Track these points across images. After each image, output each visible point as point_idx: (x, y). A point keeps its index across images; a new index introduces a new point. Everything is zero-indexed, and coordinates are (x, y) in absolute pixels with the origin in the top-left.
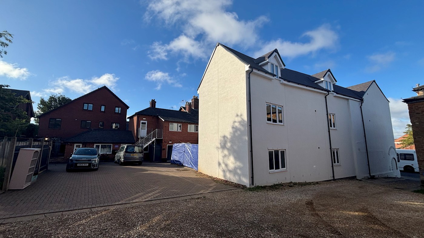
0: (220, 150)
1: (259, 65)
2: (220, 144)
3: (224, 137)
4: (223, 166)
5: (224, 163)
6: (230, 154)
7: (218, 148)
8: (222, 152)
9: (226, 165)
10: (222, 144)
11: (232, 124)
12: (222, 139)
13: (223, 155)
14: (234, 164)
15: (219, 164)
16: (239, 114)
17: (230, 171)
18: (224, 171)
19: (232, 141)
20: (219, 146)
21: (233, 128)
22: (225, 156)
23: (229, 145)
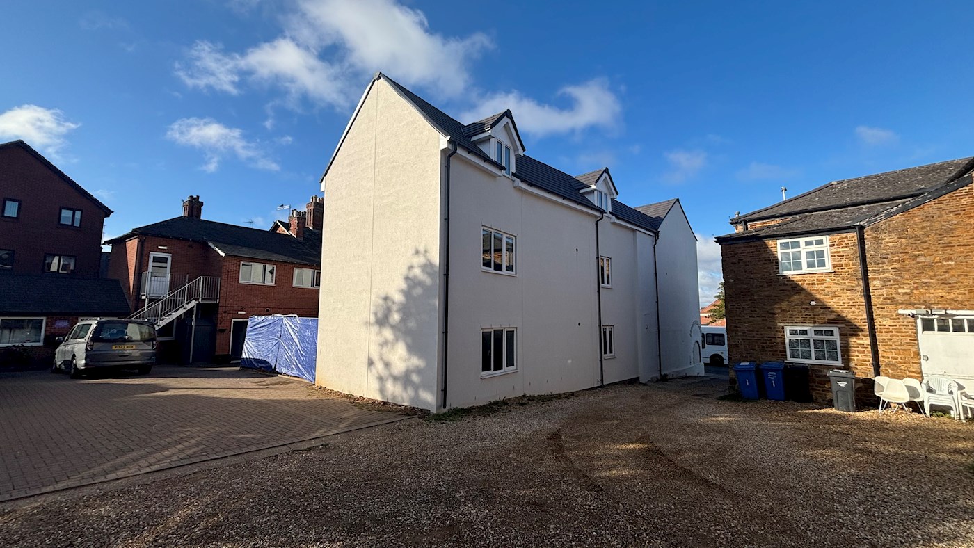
0: (375, 329)
1: (472, 140)
2: (376, 314)
3: (386, 299)
4: (380, 366)
5: (381, 359)
6: (397, 340)
7: (367, 324)
8: (379, 333)
9: (387, 365)
10: (380, 315)
11: (404, 271)
12: (381, 302)
13: (381, 339)
14: (405, 361)
15: (371, 363)
16: (422, 249)
17: (395, 379)
18: (381, 379)
19: (405, 310)
20: (372, 319)
21: (407, 279)
22: (384, 343)
23: (396, 317)
